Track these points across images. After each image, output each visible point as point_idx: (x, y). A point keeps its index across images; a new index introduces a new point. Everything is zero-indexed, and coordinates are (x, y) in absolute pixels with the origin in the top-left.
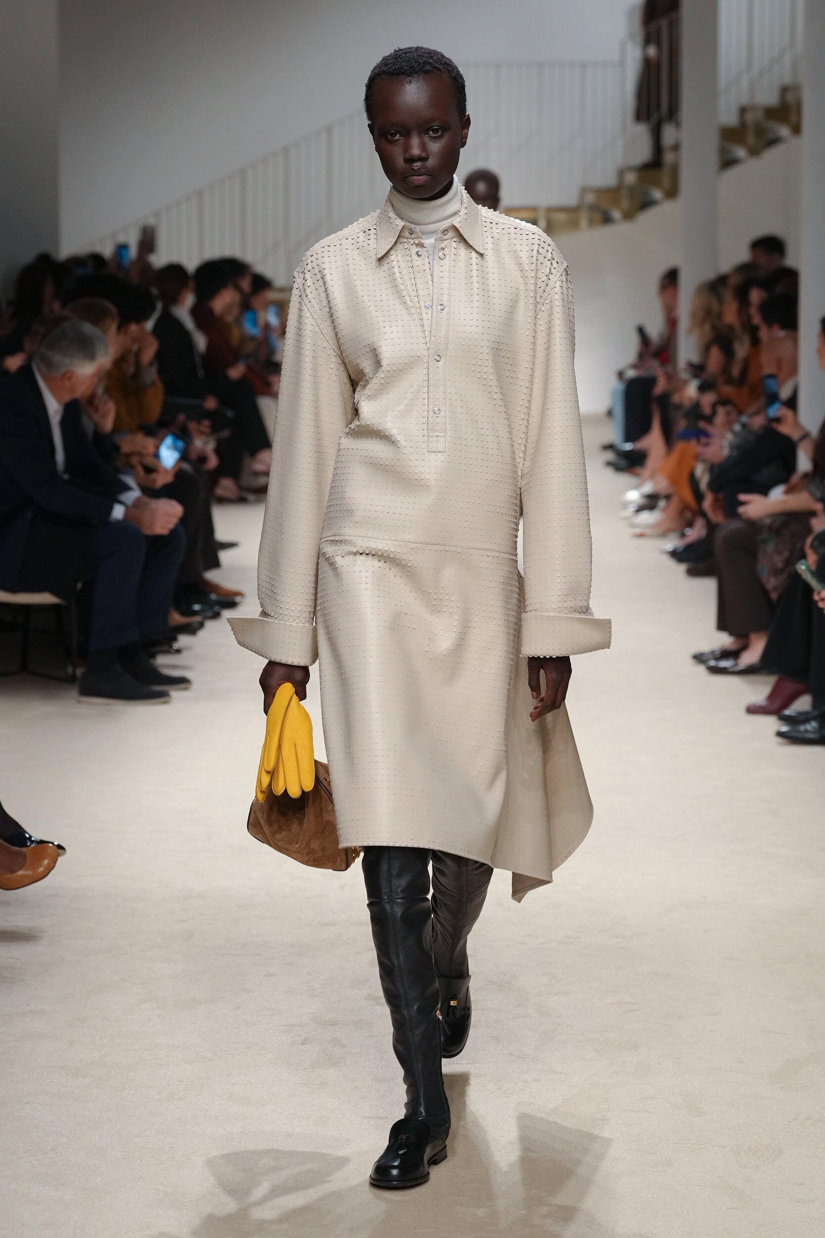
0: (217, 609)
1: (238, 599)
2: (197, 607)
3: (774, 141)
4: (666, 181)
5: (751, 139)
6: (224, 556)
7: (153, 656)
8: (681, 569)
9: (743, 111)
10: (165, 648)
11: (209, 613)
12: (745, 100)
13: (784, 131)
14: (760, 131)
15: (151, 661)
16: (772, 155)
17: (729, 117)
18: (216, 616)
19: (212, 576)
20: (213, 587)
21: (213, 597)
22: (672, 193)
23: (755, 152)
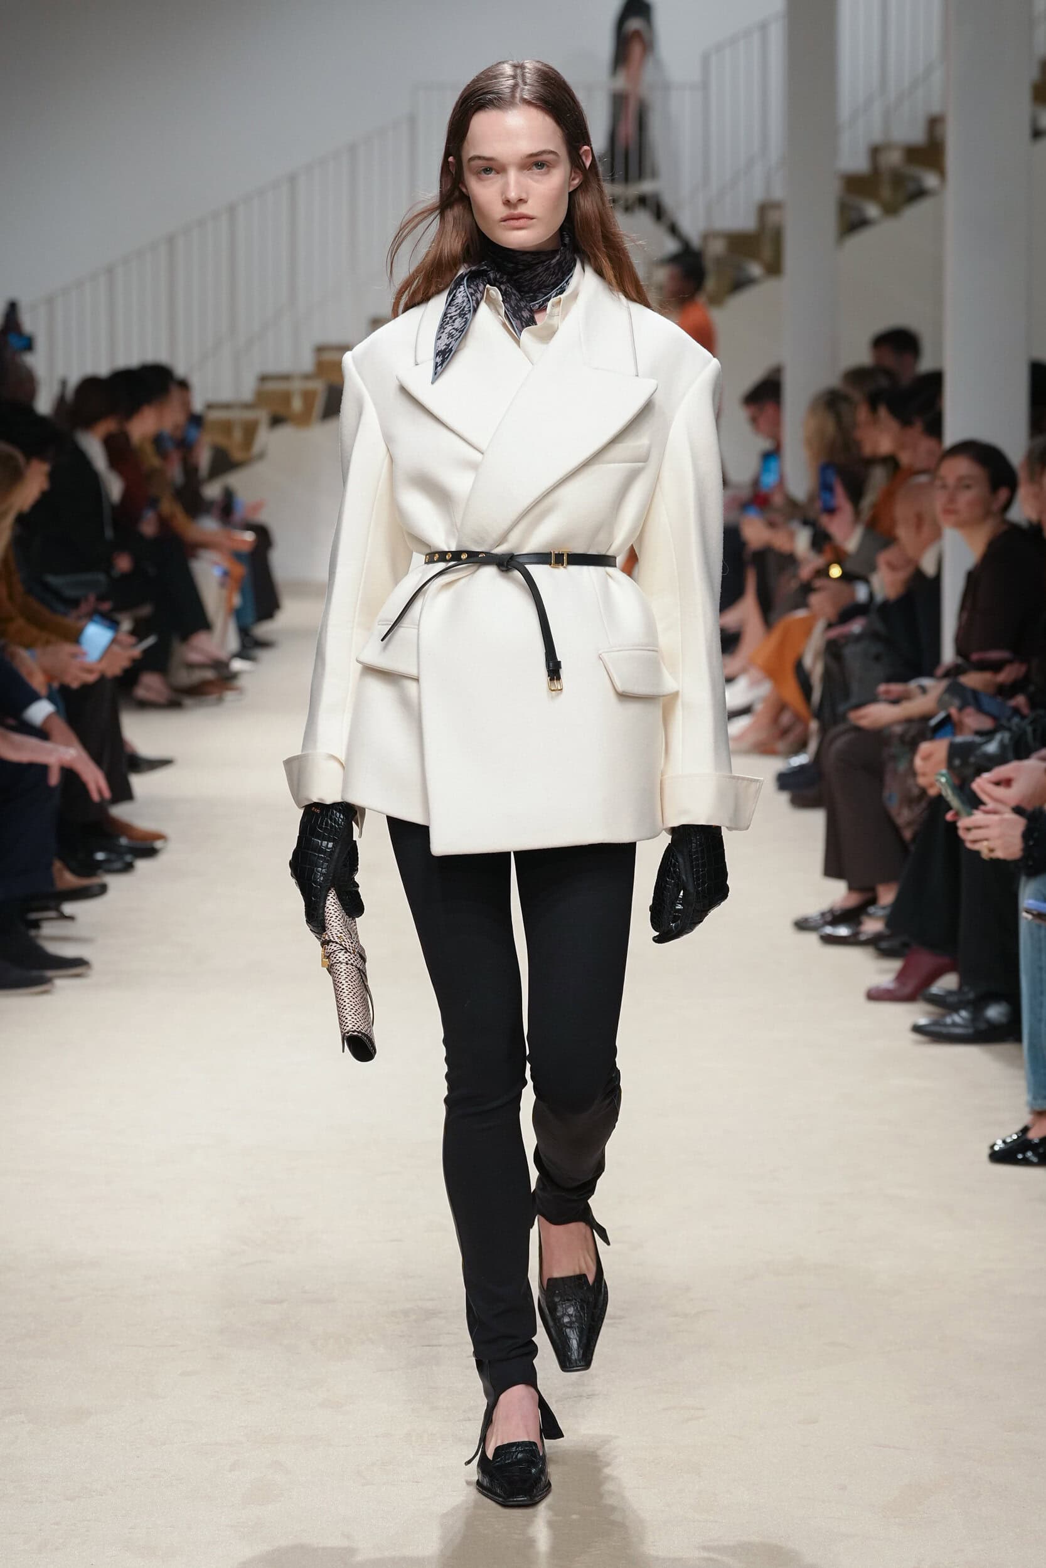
0: (128, 858)
1: (158, 844)
2: (100, 856)
3: (919, 193)
4: (767, 252)
5: (886, 192)
6: (139, 782)
7: (36, 924)
8: (784, 798)
9: (875, 152)
10: (52, 914)
11: (118, 865)
12: (877, 137)
13: (930, 180)
14: (898, 179)
15: (33, 933)
16: (915, 213)
17: (855, 161)
18: (128, 868)
19: (120, 811)
20: (123, 828)
21: (124, 841)
22: (774, 268)
23: (891, 210)
